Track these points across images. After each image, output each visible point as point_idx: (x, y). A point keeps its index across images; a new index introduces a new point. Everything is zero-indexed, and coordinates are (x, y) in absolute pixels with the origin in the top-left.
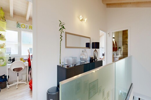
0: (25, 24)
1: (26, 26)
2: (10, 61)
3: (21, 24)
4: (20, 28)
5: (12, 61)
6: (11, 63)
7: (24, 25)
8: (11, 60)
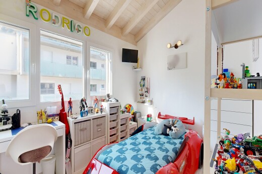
0: (51, 11)
1: (54, 18)
2: (5, 124)
3: (39, 7)
4: (37, 19)
5: (10, 121)
6: (7, 130)
7: (49, 14)
8: (8, 119)
